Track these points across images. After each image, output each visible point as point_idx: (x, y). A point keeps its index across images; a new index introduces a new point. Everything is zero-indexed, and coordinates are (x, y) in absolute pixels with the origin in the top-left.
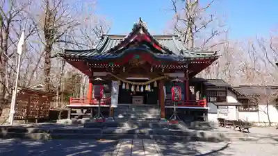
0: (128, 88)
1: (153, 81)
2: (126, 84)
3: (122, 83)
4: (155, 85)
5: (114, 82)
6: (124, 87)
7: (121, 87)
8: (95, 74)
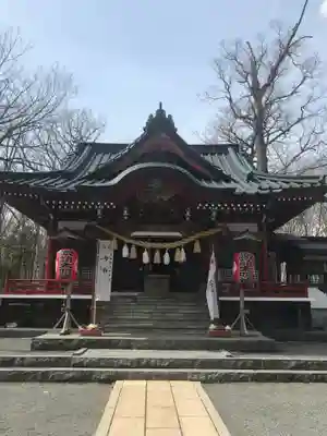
0: (134, 255)
1: (192, 238)
2: (130, 246)
3: (121, 244)
4: (197, 249)
5: (102, 243)
6: (125, 253)
7: (118, 253)
8: (61, 225)
